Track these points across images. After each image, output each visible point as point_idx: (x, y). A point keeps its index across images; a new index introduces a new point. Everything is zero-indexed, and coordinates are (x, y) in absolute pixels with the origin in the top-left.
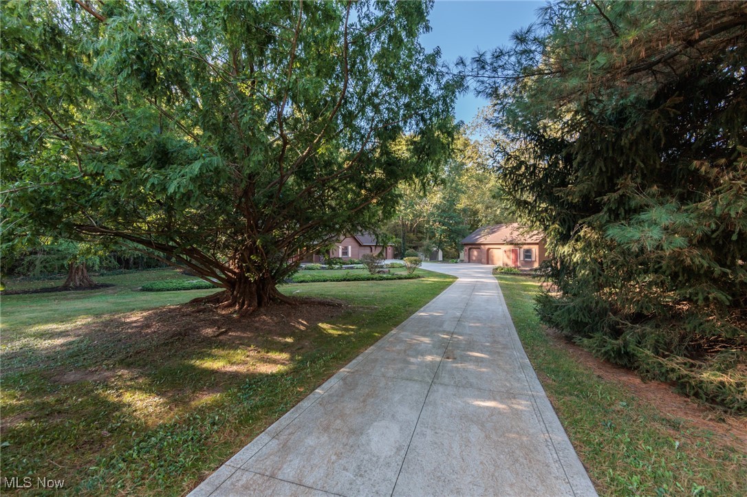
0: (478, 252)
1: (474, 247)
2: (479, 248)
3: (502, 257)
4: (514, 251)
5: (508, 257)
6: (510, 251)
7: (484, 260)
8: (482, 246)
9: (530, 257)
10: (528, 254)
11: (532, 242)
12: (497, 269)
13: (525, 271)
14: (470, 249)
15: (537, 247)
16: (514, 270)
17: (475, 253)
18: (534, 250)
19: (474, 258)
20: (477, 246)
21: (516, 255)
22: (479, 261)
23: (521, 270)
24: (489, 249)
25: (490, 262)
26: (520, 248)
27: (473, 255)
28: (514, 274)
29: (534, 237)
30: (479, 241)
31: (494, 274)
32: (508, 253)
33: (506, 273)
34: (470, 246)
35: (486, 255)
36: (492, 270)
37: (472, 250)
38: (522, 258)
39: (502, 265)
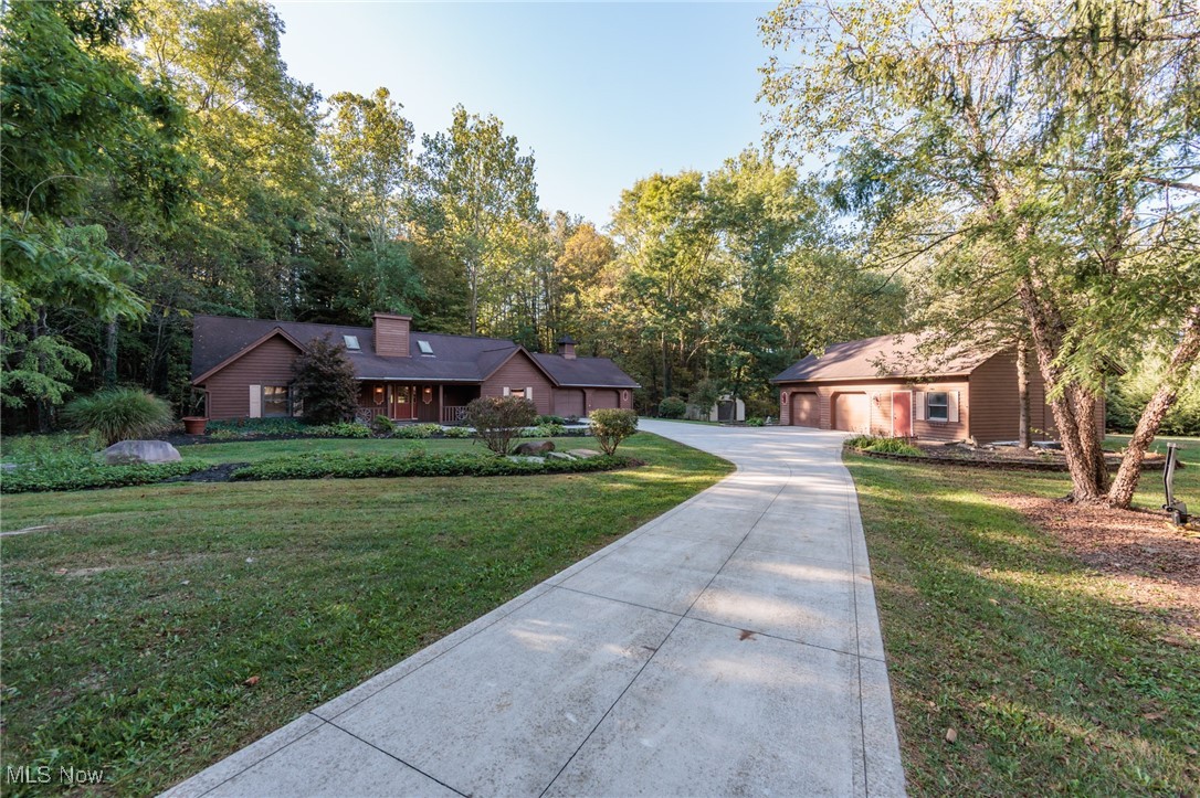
0: (811, 401)
1: (801, 390)
2: (814, 393)
3: (869, 413)
4: (900, 400)
5: (886, 415)
6: (889, 399)
7: (826, 420)
8: (821, 389)
9: (943, 412)
10: (938, 406)
11: (953, 373)
12: (854, 443)
13: (934, 448)
14: (793, 395)
15: (964, 387)
16: (903, 448)
17: (806, 404)
18: (954, 395)
19: (803, 416)
20: (810, 388)
21: (906, 408)
22: (814, 422)
23: (923, 448)
24: (836, 395)
25: (839, 424)
26: (915, 391)
27: (801, 409)
28: (904, 458)
29: (957, 362)
30: (814, 378)
31: (846, 456)
32: (885, 405)
33: (880, 455)
34: (794, 390)
35: (829, 409)
36: (841, 445)
37: (798, 397)
38: (921, 415)
39: (867, 433)
